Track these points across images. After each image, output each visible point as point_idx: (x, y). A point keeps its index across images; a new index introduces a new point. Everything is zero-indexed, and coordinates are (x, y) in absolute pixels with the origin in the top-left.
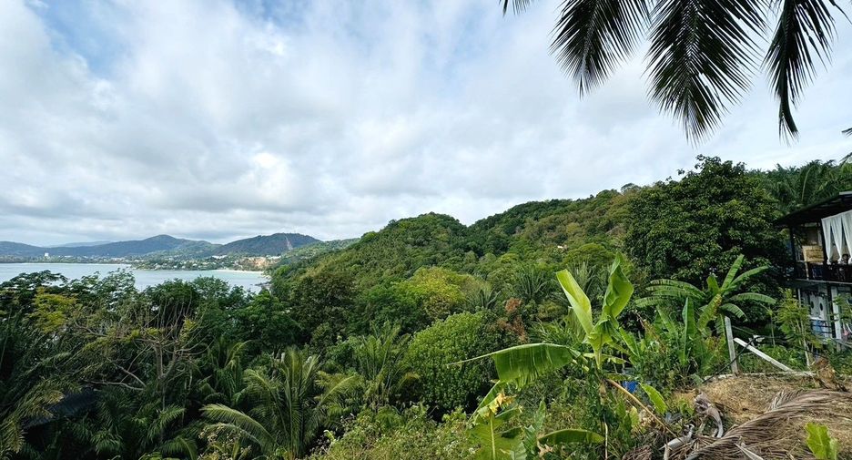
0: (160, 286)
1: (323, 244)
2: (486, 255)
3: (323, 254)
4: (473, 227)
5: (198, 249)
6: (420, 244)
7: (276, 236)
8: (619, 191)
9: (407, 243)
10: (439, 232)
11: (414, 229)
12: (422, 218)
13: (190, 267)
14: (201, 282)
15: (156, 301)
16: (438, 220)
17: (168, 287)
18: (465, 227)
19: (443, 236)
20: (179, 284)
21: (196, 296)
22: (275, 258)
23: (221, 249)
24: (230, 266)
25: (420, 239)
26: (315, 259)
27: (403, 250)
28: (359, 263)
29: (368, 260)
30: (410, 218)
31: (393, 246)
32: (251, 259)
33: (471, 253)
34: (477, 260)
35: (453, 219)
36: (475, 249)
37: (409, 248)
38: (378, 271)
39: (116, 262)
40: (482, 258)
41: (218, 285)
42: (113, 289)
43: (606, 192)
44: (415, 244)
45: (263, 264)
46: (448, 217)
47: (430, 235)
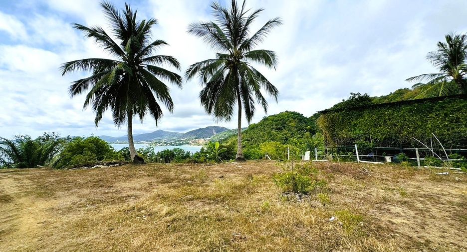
0: (162, 151)
1: (230, 131)
2: (317, 134)
3: (230, 137)
4: (311, 118)
5: (174, 136)
6: (280, 129)
7: (208, 128)
8: (410, 89)
9: (273, 129)
10: (290, 122)
11: (276, 121)
12: (281, 115)
13: (171, 144)
14: (175, 150)
15: (162, 157)
16: (291, 115)
17: (165, 152)
18: (306, 118)
19: (293, 124)
20: (168, 150)
21: (174, 155)
22: (208, 139)
23: (184, 135)
24: (188, 143)
25: (280, 126)
26: (226, 139)
27: (270, 132)
28: (248, 140)
29: (252, 139)
30: (274, 115)
31: (265, 130)
32: (197, 140)
33: (308, 133)
34: (311, 137)
35: (299, 114)
36: (310, 131)
37: (274, 131)
38: (256, 144)
39: (142, 143)
40: (314, 136)
41: (181, 151)
42: (148, 153)
43: (400, 90)
44: (277, 129)
45: (203, 143)
46: (296, 113)
47: (285, 123)
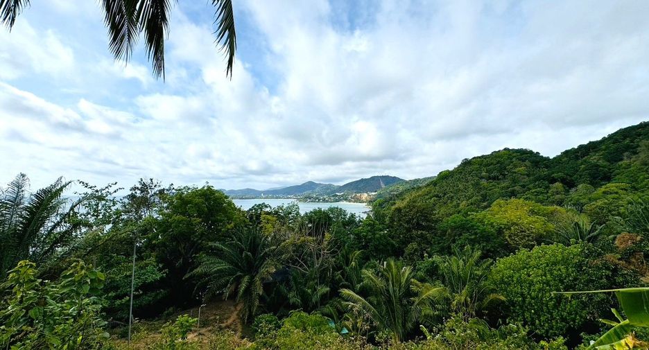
0: (311, 212)
1: (407, 182)
2: (580, 186)
3: (408, 190)
4: (558, 159)
5: (328, 189)
6: (495, 178)
7: (373, 178)
9: (482, 178)
10: (515, 166)
11: (488, 165)
12: (496, 155)
13: (324, 201)
14: (331, 210)
15: (310, 221)
16: (515, 154)
17: (315, 212)
18: (547, 159)
19: (521, 169)
20: (320, 211)
21: (330, 219)
22: (373, 193)
23: (341, 189)
24: (346, 200)
25: (495, 174)
26: (401, 194)
27: (478, 184)
28: (437, 196)
29: (445, 194)
30: (483, 156)
31: (467, 181)
32: (358, 195)
33: (558, 185)
34: (568, 191)
35: (531, 152)
36: (563, 181)
37: (484, 182)
38: (455, 203)
39: (290, 198)
40: (573, 190)
41: (341, 212)
42: (290, 213)
44: (489, 178)
45: (366, 198)
46: (526, 150)
47: (505, 169)
